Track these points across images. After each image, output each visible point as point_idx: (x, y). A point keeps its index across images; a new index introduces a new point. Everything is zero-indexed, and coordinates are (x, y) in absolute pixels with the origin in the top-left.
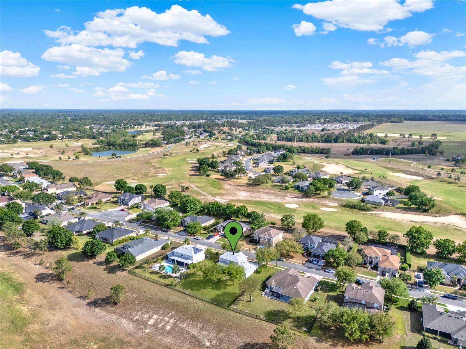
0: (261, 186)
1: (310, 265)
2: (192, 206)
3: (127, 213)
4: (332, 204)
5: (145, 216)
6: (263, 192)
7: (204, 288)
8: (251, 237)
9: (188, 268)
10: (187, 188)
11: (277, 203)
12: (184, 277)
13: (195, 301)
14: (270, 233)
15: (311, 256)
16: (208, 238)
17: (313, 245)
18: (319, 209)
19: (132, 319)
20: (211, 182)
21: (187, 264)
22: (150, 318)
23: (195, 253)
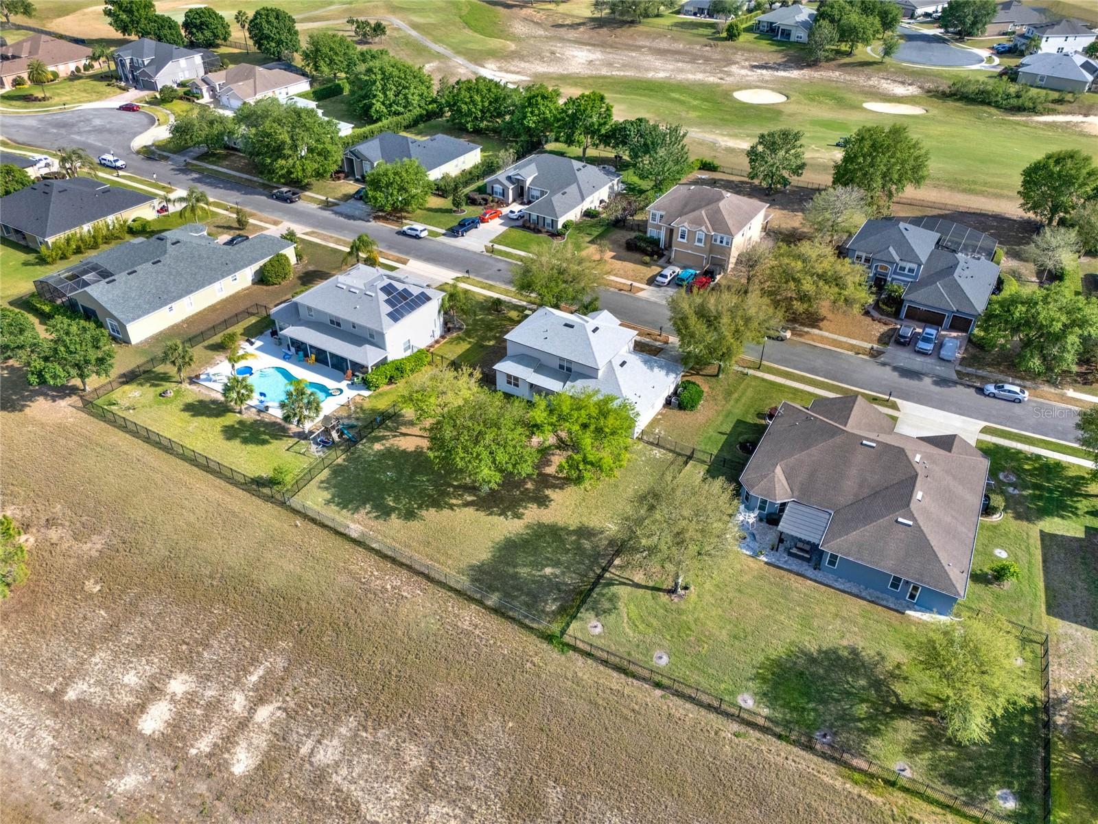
0: (640, 28)
1: (904, 358)
2: (391, 94)
3: (145, 121)
4: (900, 90)
5: (203, 132)
6: (650, 49)
7: (437, 504)
8: (631, 229)
9: (366, 384)
10: (379, 29)
11: (702, 85)
12: (341, 434)
13: (393, 580)
14: (719, 211)
15: (896, 315)
16: (457, 231)
17: (908, 265)
18: (858, 108)
19: (56, 696)
20: (465, 11)
21: (358, 367)
22: (153, 690)
23: (395, 316)
